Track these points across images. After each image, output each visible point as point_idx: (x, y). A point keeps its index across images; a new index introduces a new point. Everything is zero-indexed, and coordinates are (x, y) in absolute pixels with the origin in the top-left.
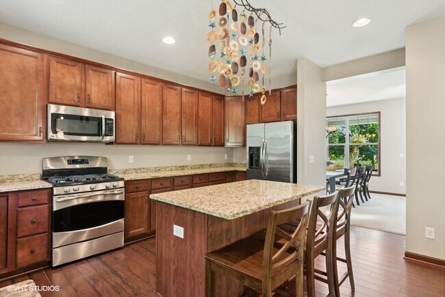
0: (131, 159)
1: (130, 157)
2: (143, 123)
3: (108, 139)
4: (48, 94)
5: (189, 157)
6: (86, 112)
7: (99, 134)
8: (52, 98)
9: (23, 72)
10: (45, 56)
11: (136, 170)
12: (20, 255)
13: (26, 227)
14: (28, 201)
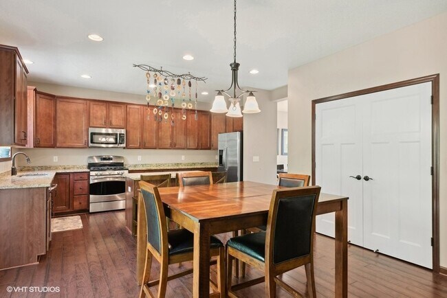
0: (139, 158)
1: (139, 157)
2: (144, 135)
3: (122, 145)
4: (89, 123)
5: (183, 157)
6: (110, 131)
7: (116, 143)
8: (91, 125)
9: (77, 112)
10: (88, 102)
11: (143, 165)
12: (75, 204)
13: (77, 191)
14: (78, 177)
